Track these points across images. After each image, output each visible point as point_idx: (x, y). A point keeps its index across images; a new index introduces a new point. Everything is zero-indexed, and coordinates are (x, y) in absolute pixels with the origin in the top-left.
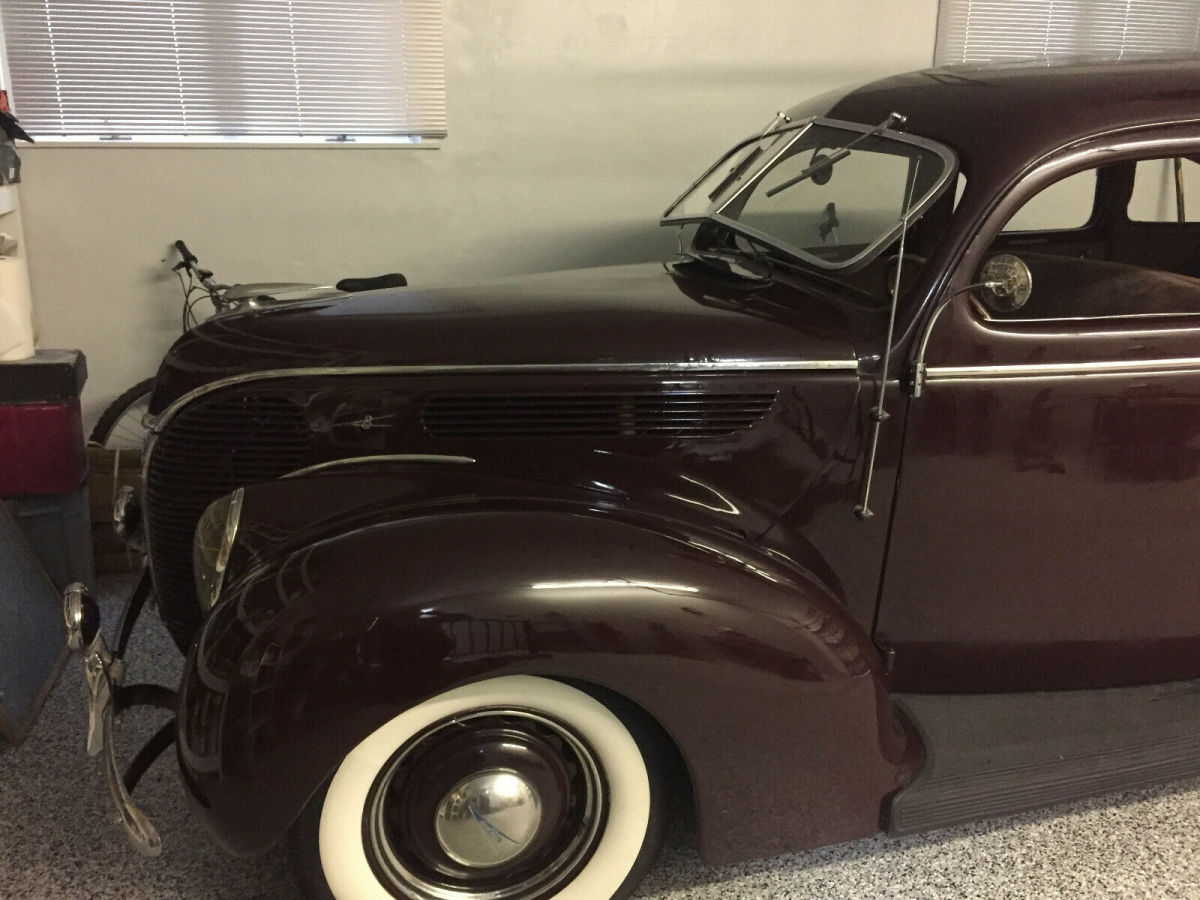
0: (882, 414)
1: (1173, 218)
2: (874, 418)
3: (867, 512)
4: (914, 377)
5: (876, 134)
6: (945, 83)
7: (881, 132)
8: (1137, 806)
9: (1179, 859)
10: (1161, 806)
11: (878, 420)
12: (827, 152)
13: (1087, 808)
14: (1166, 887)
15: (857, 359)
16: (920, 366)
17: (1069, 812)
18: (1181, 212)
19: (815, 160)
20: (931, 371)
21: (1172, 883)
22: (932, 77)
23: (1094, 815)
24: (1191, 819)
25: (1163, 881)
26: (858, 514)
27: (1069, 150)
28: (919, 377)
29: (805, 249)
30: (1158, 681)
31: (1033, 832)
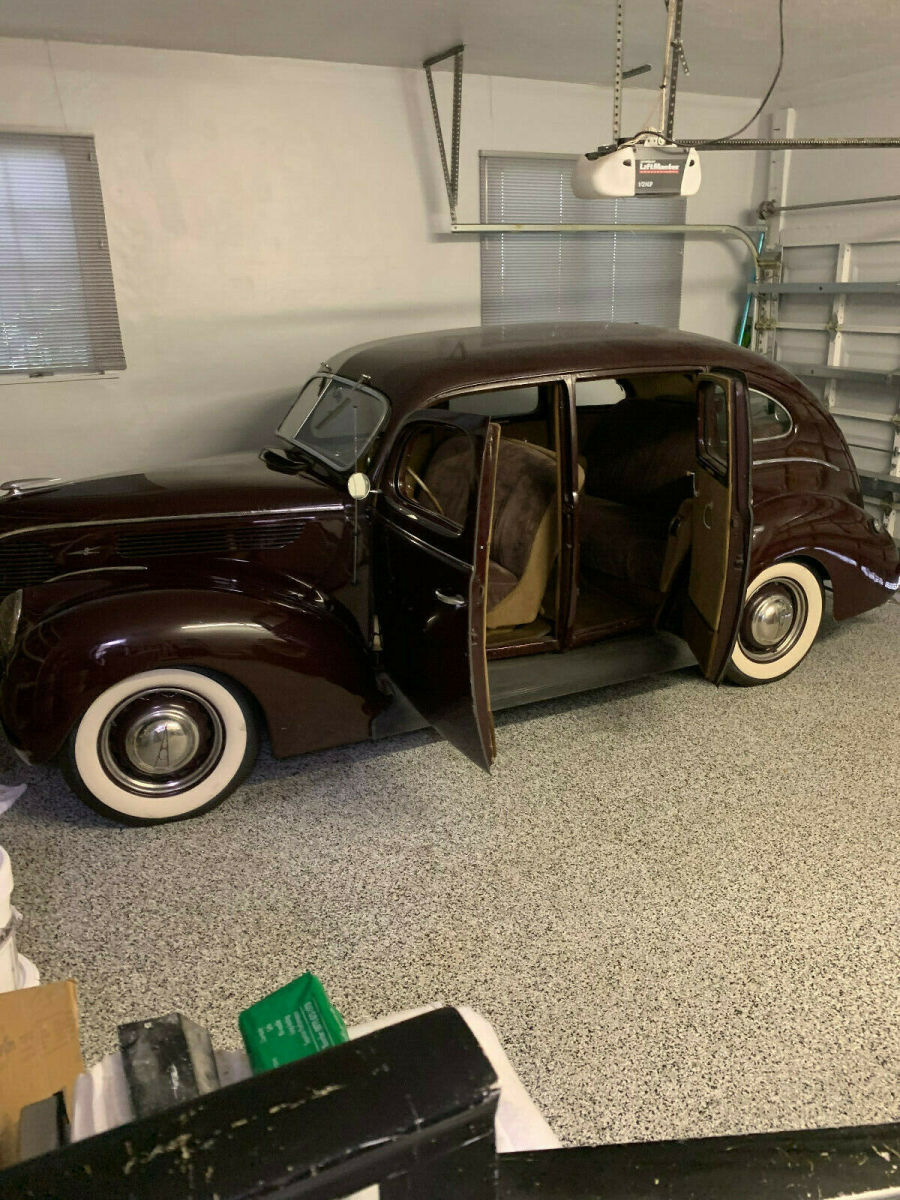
15: (343, 505)
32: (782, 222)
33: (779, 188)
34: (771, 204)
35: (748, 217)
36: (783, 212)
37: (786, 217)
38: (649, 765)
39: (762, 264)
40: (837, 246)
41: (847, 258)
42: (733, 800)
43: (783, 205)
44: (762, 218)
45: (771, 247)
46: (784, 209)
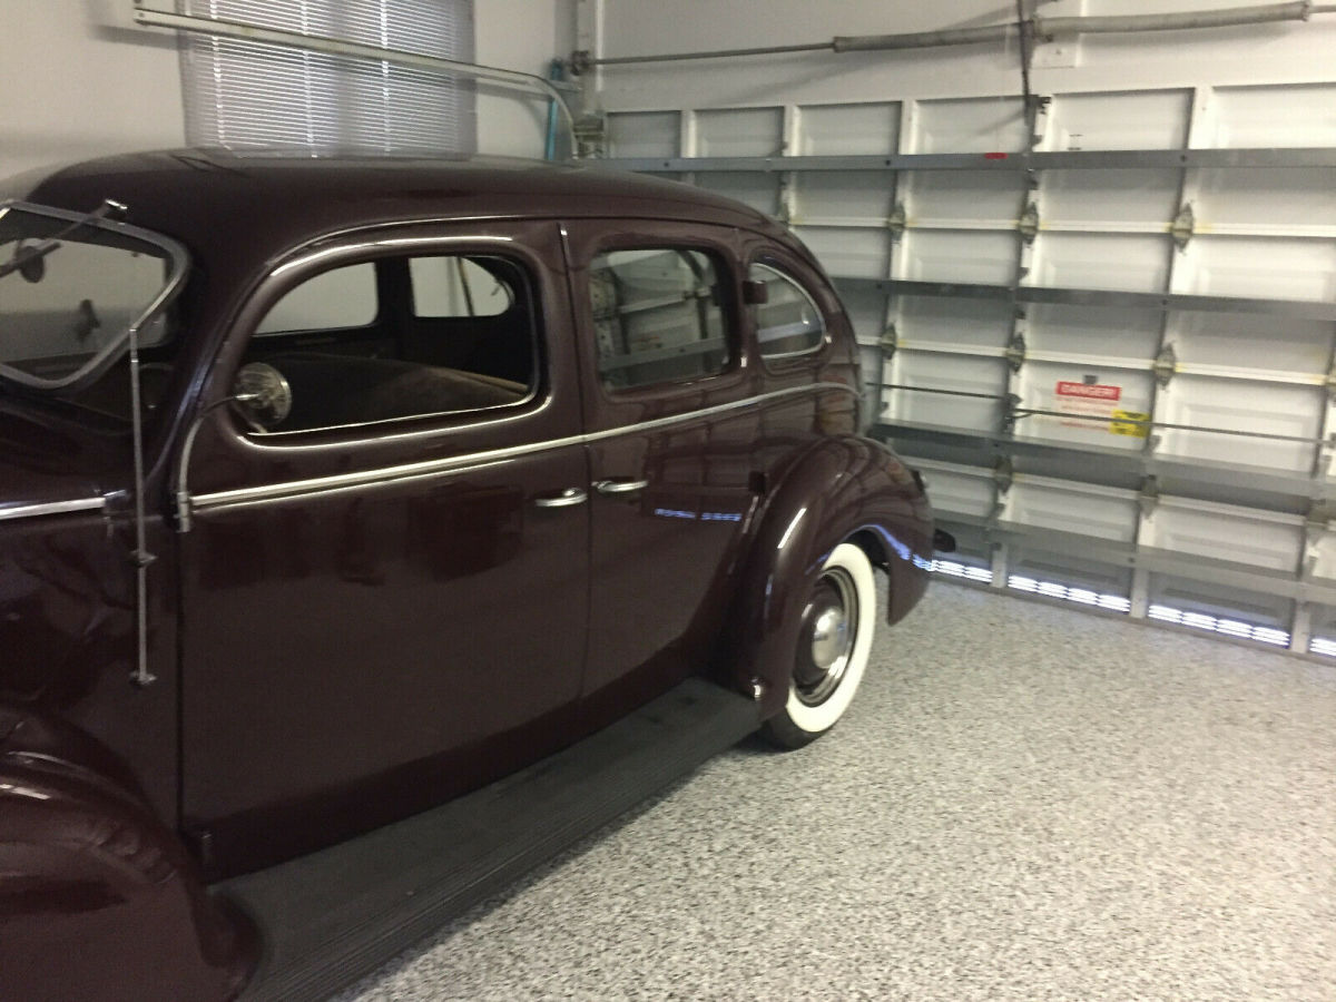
0: (146, 557)
1: (464, 313)
2: (135, 564)
3: (145, 677)
4: (176, 509)
5: (91, 223)
6: (196, 168)
7: (96, 220)
8: (498, 912)
9: (540, 954)
10: (519, 905)
11: (141, 566)
12: (33, 242)
13: (451, 933)
14: (531, 989)
15: (100, 495)
16: (182, 495)
17: (433, 945)
18: (470, 307)
19: (18, 252)
20: (200, 499)
21: (534, 982)
22: (181, 159)
23: (458, 938)
24: (547, 908)
25: (528, 983)
26: (135, 683)
27: (312, 249)
28: (184, 509)
29: (9, 364)
30: (496, 779)
31: (399, 981)
32: (600, 83)
33: (591, 36)
34: (584, 54)
35: (557, 69)
36: (600, 67)
37: (605, 73)
38: (618, 850)
39: (580, 133)
40: (678, 113)
41: (692, 128)
42: (766, 882)
43: (600, 56)
44: (576, 72)
45: (589, 111)
46: (602, 62)
